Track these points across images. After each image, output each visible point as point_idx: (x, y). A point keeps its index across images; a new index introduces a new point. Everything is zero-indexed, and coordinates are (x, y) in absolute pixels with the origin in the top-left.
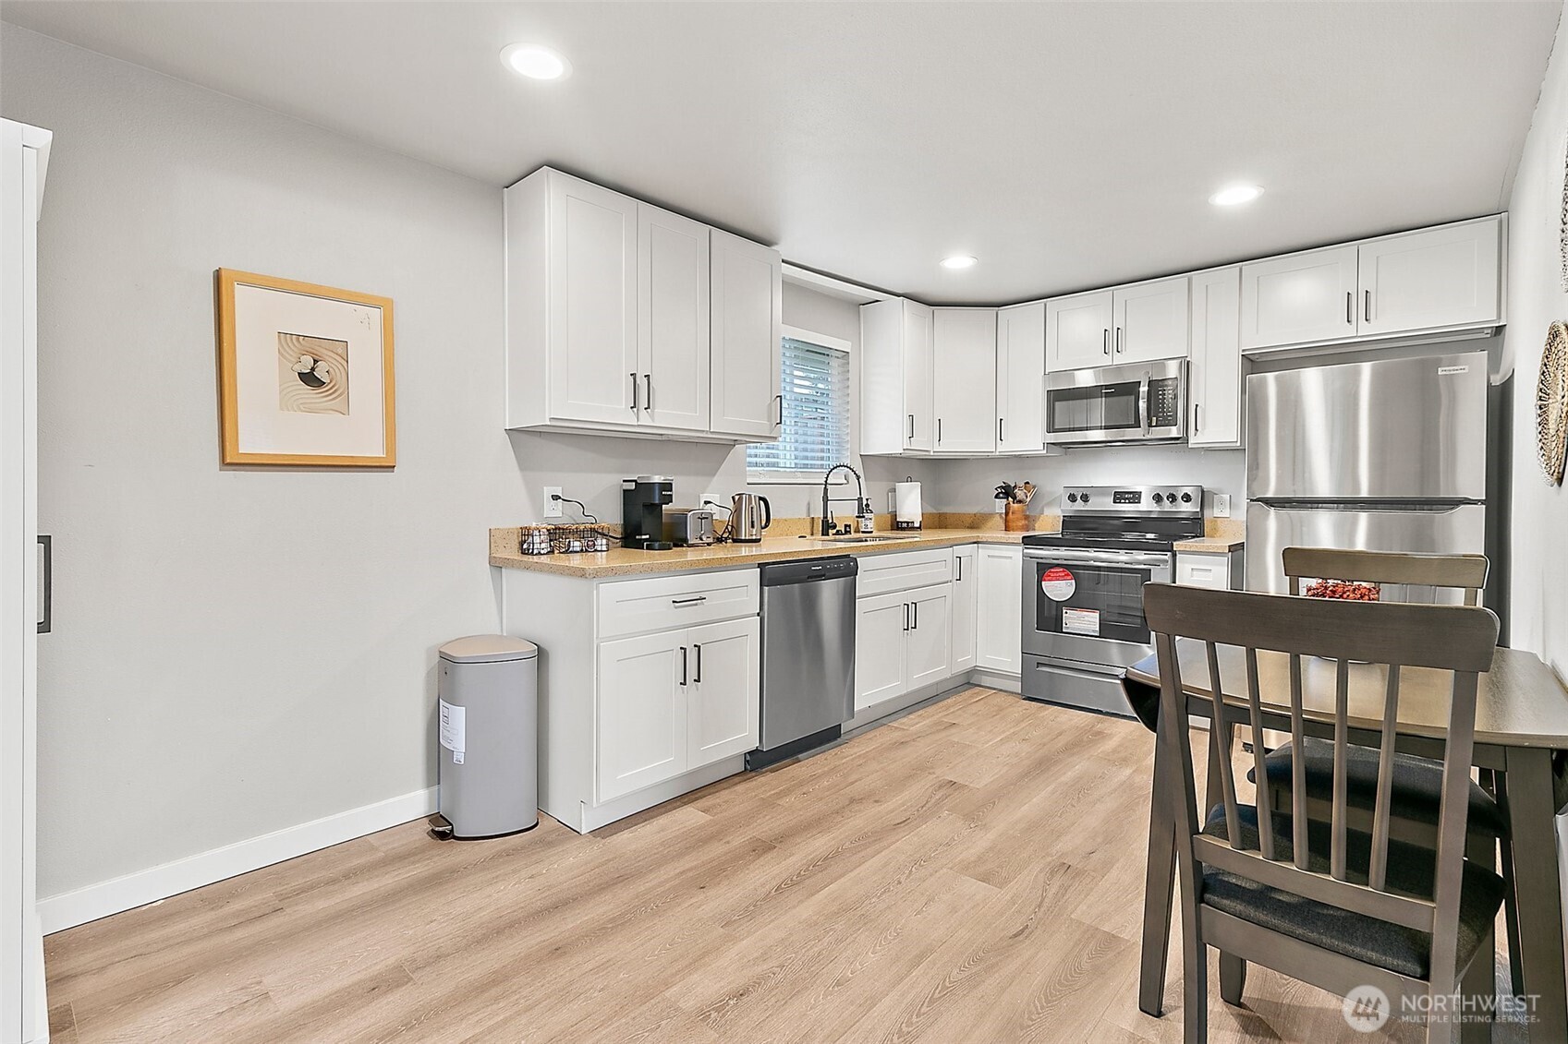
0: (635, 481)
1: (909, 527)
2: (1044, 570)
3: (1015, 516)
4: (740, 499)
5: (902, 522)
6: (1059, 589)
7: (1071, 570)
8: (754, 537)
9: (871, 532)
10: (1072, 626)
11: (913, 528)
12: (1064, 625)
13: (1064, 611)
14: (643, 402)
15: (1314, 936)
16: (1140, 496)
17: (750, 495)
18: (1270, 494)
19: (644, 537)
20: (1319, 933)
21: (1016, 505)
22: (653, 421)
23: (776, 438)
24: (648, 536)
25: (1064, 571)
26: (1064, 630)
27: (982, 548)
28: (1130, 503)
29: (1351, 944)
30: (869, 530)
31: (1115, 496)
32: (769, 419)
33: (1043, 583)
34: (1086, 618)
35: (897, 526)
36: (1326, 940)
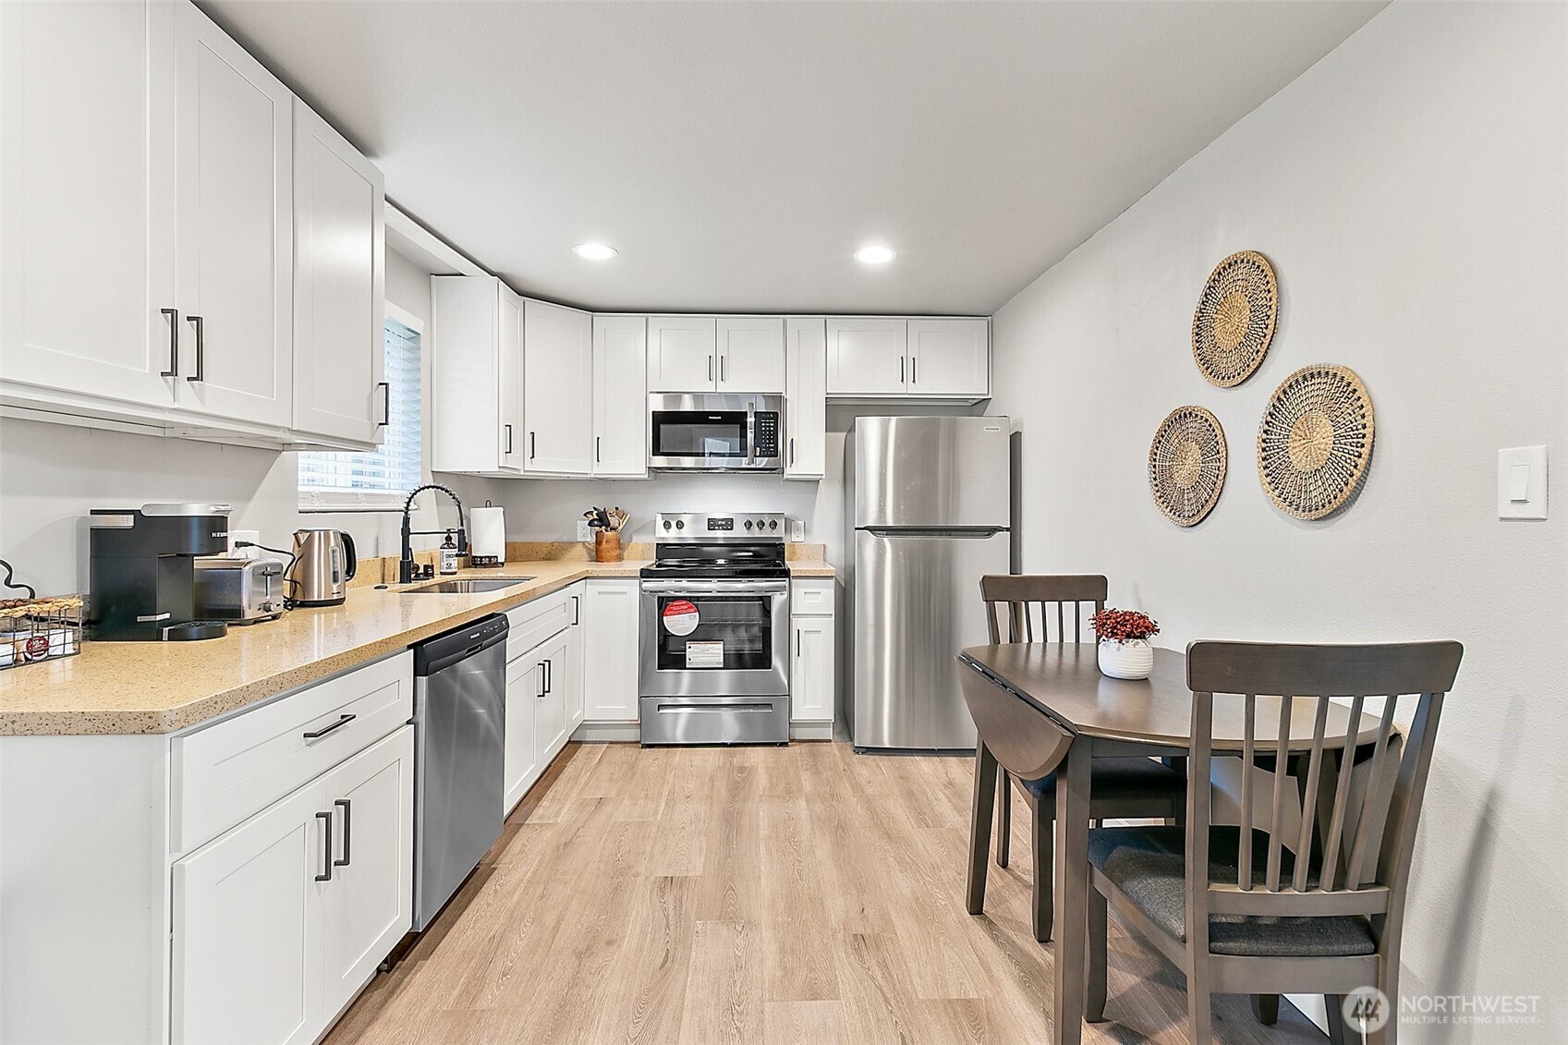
0: (136, 513)
1: (491, 562)
2: (665, 604)
3: (610, 545)
4: (310, 539)
5: (481, 558)
6: (682, 623)
7: (694, 601)
8: (335, 597)
9: (455, 573)
10: (697, 660)
11: (496, 565)
12: (687, 660)
13: (688, 646)
14: (187, 365)
15: (1304, 949)
16: (732, 523)
17: (327, 532)
18: (871, 523)
19: (159, 618)
20: (1308, 945)
21: (609, 533)
22: (202, 402)
23: (373, 445)
24: (167, 616)
25: (687, 604)
26: (687, 666)
27: (591, 584)
28: (723, 529)
29: (1330, 944)
30: (453, 570)
31: (709, 523)
32: (370, 418)
33: (665, 618)
34: (711, 651)
35: (475, 562)
36: (1314, 948)
